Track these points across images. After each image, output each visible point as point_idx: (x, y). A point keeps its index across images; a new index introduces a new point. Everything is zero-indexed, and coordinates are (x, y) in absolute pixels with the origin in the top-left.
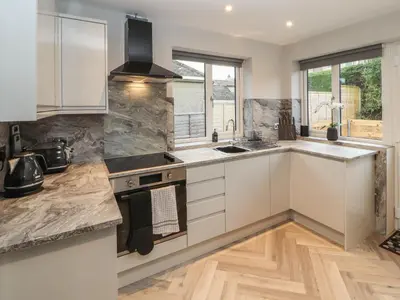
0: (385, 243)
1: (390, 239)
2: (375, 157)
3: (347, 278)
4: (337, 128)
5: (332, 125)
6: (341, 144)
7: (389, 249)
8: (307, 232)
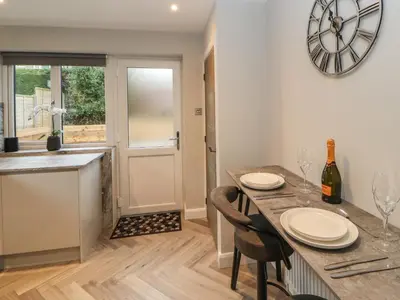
0: (114, 233)
1: (117, 227)
2: (102, 159)
3: (91, 288)
4: (60, 136)
5: (53, 133)
6: (65, 153)
7: (119, 237)
8: (29, 272)
